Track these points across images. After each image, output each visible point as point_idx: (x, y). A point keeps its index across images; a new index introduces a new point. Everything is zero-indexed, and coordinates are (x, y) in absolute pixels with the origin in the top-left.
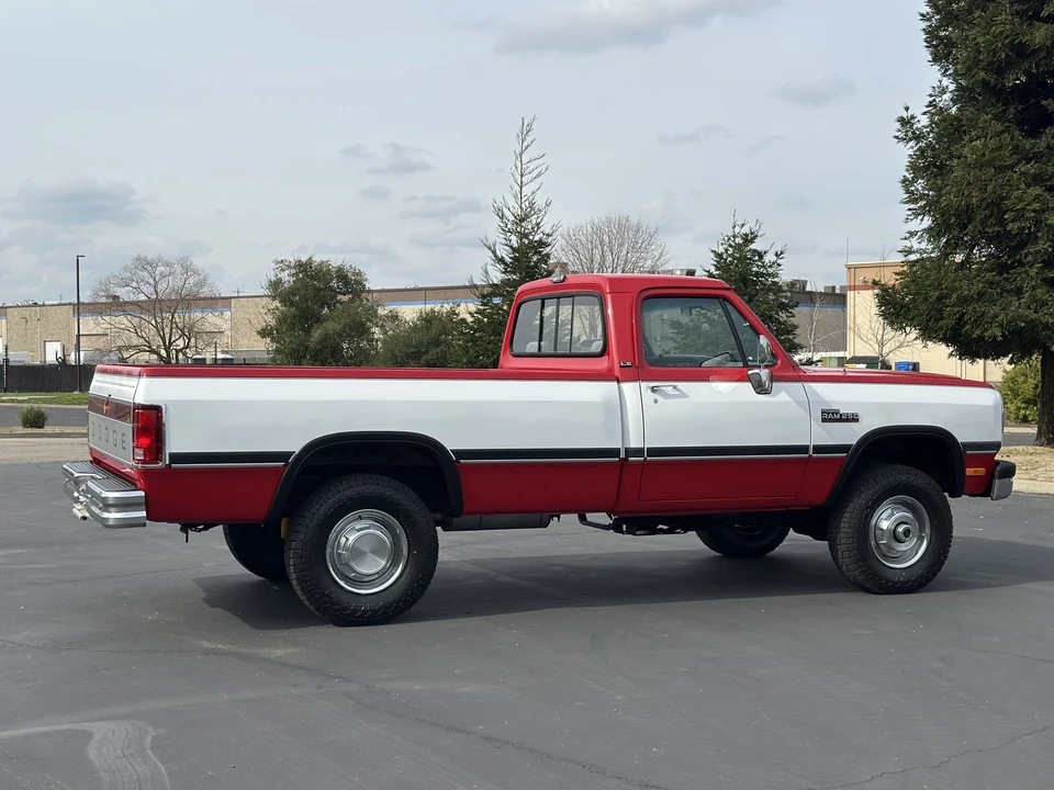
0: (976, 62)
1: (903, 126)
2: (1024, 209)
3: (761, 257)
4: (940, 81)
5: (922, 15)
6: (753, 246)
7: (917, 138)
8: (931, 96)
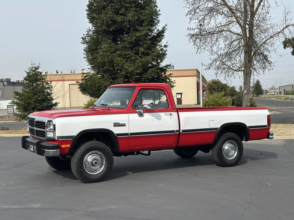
0: (103, 23)
1: (83, 39)
2: (119, 63)
3: (41, 73)
4: (89, 28)
5: (86, 10)
6: (38, 70)
7: (87, 43)
8: (87, 32)
